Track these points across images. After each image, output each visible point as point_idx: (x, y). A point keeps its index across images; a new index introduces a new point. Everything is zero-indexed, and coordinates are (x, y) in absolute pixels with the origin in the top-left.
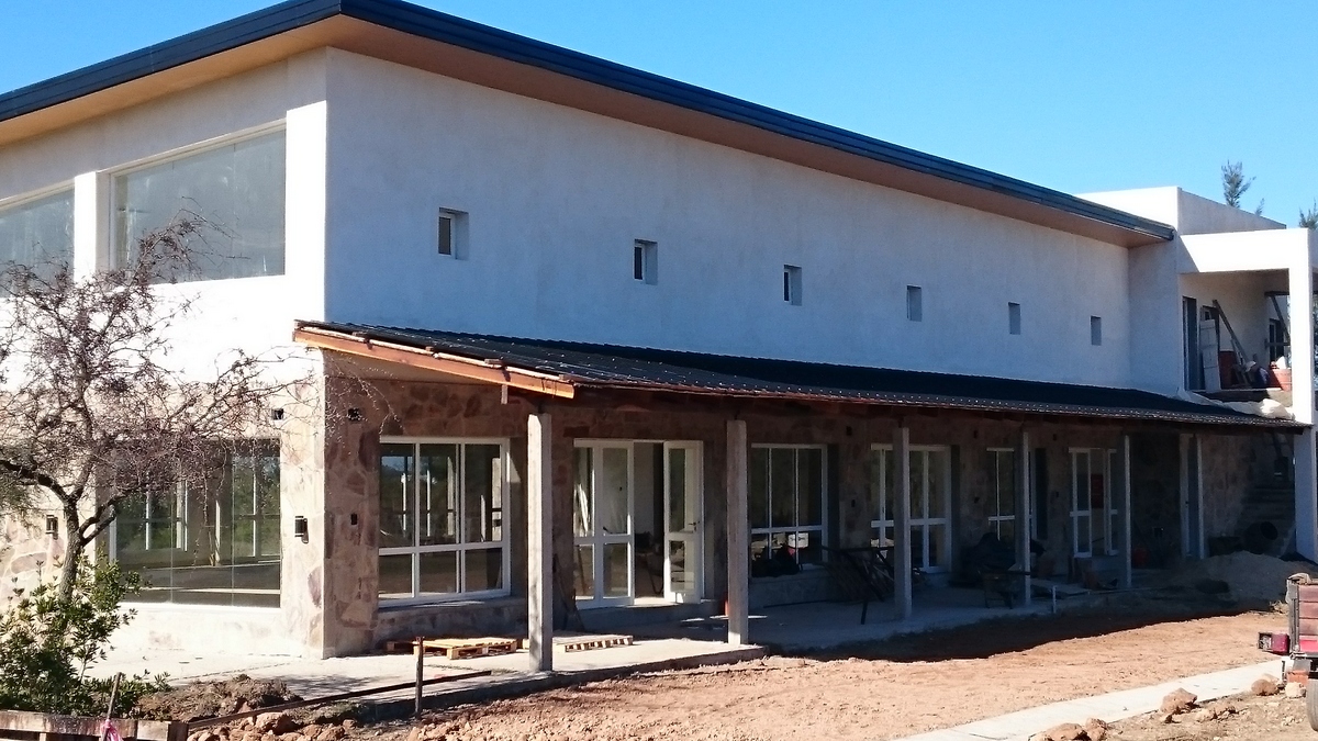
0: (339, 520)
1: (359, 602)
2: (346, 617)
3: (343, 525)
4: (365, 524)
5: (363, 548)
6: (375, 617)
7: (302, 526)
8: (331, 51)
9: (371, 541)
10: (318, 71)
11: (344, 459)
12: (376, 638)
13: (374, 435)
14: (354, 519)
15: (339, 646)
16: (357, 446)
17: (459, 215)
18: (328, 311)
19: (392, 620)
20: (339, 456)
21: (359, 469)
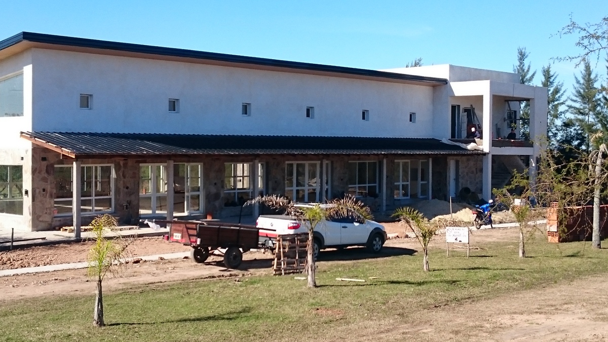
0: (37, 191)
1: (46, 215)
2: (41, 219)
3: (39, 192)
4: (48, 191)
5: (48, 199)
6: (52, 220)
7: (27, 192)
8: (33, 49)
9: (51, 196)
10: (28, 56)
11: (39, 172)
12: (53, 226)
13: (52, 165)
14: (44, 190)
15: (36, 227)
16: (45, 168)
17: (91, 95)
18: (33, 128)
19: (60, 221)
20: (37, 172)
21: (46, 175)
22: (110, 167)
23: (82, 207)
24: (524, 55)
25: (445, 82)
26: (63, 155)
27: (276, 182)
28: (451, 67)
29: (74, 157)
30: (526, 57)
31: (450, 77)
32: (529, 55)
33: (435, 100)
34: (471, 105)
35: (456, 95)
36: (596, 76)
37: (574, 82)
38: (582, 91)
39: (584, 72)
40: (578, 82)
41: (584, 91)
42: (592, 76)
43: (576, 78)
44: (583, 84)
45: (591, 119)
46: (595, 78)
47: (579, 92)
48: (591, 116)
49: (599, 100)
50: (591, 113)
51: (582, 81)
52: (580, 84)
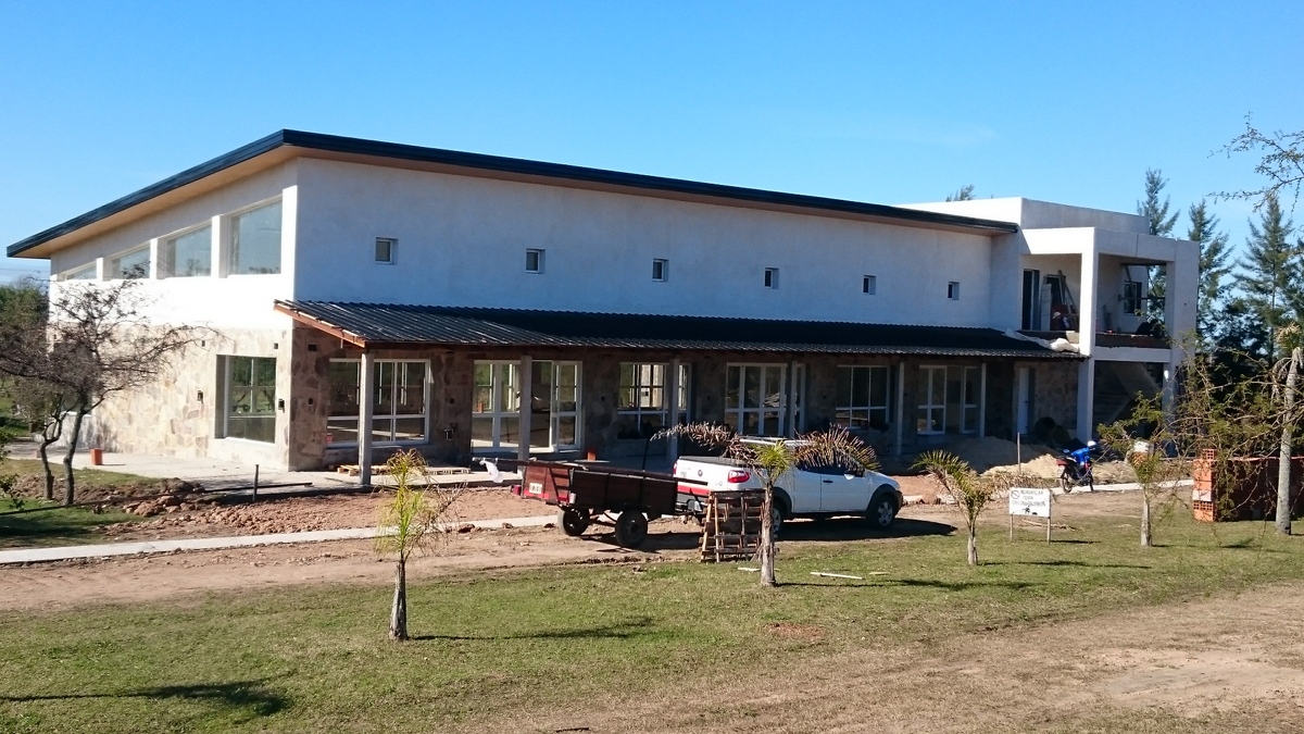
0: (300, 402)
1: (314, 444)
2: (304, 451)
3: (303, 405)
4: (319, 403)
5: (317, 416)
6: (323, 452)
7: (282, 404)
8: (300, 159)
9: (323, 413)
10: (291, 171)
11: (305, 370)
12: (325, 463)
13: (326, 359)
14: (311, 401)
15: (297, 464)
16: (314, 364)
17: (395, 240)
18: (296, 294)
19: (337, 454)
20: (301, 369)
21: (315, 376)
22: (424, 364)
23: (374, 432)
24: (1158, 184)
25: (1012, 229)
26: (345, 342)
27: (709, 398)
28: (1025, 202)
29: (363, 346)
30: (1161, 187)
31: (1022, 221)
32: (1167, 183)
33: (994, 260)
34: (1060, 272)
35: (1033, 252)
36: (1290, 223)
37: (1249, 232)
38: (1262, 249)
39: (1266, 215)
40: (1256, 233)
41: (1267, 250)
42: (1282, 224)
43: (1252, 226)
44: (1265, 237)
45: (1277, 300)
46: (1287, 226)
47: (1257, 252)
48: (1277, 296)
49: (1294, 266)
50: (1278, 289)
51: (1263, 232)
52: (1260, 237)
